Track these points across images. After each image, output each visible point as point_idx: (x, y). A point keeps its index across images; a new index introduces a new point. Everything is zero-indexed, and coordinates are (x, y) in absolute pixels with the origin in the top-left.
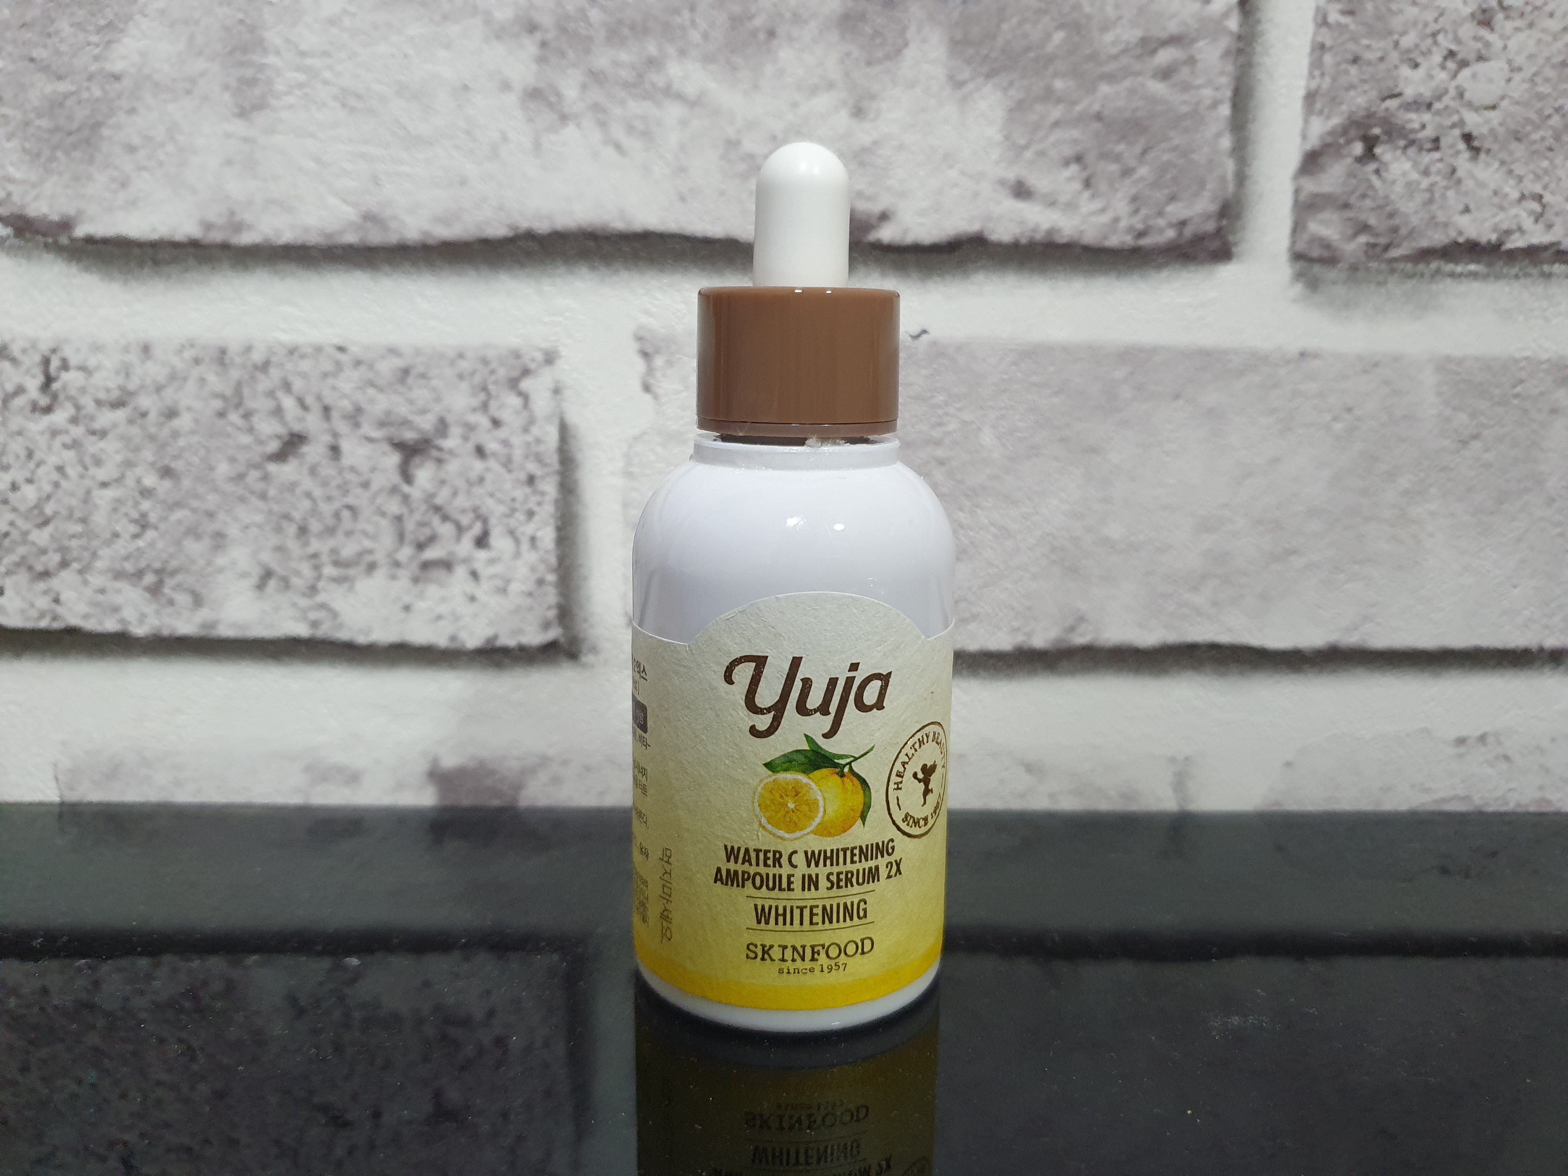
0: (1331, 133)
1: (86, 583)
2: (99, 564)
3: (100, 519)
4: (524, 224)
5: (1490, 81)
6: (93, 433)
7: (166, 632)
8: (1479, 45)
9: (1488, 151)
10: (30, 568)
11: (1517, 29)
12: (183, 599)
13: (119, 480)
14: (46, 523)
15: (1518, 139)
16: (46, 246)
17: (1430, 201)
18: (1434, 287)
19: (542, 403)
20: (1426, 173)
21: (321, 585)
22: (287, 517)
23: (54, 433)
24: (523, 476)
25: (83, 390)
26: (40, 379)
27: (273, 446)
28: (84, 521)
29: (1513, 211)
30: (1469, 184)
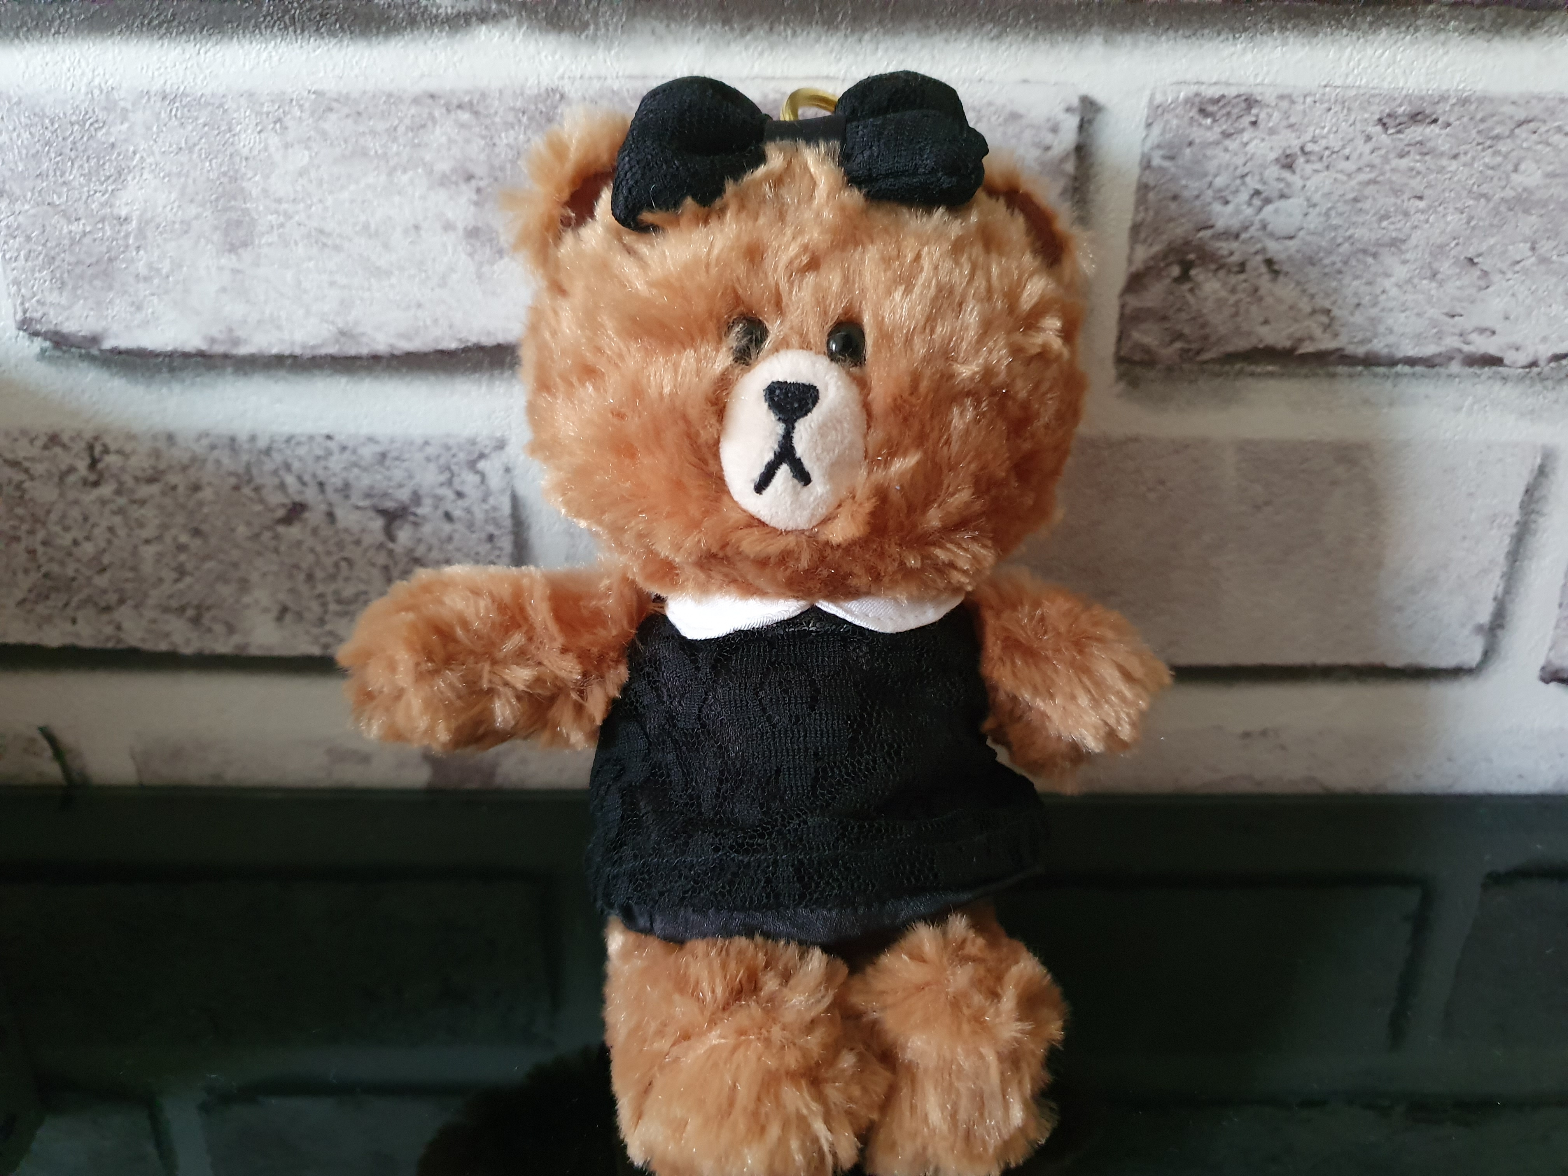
0: (1153, 258)
1: (141, 615)
2: (150, 602)
3: (147, 568)
4: (473, 339)
5: (1290, 215)
6: (134, 502)
7: (207, 652)
8: (1282, 185)
9: (1287, 274)
10: (96, 604)
11: (1316, 171)
12: (219, 628)
13: (159, 538)
14: (103, 570)
15: (1313, 264)
16: (81, 356)
17: (1236, 314)
18: (1238, 384)
19: (495, 481)
20: (1233, 291)
21: (327, 617)
22: (296, 567)
23: (103, 502)
24: (483, 536)
25: (123, 469)
26: (87, 461)
27: (281, 513)
28: (134, 569)
29: (1307, 323)
30: (1269, 300)
